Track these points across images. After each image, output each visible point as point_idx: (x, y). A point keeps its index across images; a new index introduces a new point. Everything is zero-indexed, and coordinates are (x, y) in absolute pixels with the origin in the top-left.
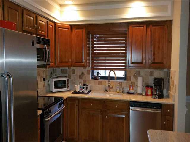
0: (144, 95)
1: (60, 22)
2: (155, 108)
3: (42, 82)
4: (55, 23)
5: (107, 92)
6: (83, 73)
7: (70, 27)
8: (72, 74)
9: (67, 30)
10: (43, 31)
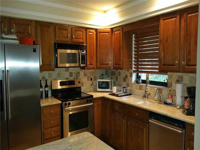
0: (178, 108)
1: (105, 27)
2: (176, 126)
3: (88, 82)
4: (96, 30)
5: (144, 99)
6: (126, 76)
7: (111, 31)
8: (118, 76)
9: (108, 33)
10: (81, 39)
